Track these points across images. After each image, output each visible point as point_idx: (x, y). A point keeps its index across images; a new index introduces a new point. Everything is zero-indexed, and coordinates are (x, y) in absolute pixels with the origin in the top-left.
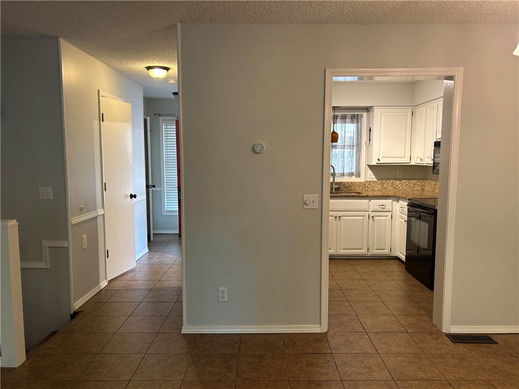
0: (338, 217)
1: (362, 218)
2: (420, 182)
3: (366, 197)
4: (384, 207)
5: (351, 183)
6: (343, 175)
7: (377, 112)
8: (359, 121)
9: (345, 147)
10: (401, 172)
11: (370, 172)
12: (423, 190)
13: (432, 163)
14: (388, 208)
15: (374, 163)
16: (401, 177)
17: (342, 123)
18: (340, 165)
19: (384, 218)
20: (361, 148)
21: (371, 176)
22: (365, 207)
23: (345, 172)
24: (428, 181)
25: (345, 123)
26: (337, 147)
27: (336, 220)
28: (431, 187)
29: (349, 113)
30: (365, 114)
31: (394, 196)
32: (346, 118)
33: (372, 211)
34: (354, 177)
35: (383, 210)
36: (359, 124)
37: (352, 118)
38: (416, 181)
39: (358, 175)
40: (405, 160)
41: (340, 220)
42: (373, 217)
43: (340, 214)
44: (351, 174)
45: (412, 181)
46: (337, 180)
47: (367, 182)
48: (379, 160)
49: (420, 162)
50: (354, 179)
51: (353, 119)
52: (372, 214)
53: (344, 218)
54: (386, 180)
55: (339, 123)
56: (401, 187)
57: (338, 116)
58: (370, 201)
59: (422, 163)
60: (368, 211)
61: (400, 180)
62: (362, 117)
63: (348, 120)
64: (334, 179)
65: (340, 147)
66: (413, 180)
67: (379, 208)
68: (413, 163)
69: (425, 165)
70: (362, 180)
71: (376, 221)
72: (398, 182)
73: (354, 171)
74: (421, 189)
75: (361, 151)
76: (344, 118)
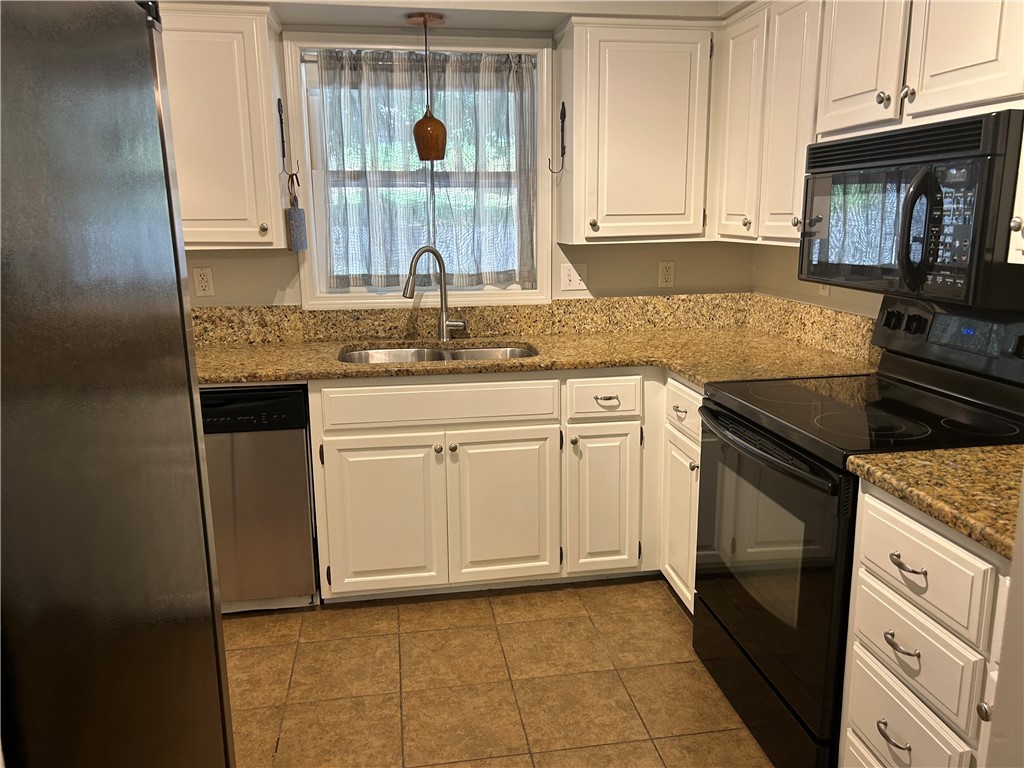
0: (446, 452)
1: (535, 446)
2: (733, 298)
3: (550, 370)
4: (614, 402)
5: (506, 308)
6: (477, 280)
7: (584, 37)
8: (527, 83)
9: (482, 181)
10: (672, 264)
11: (567, 268)
12: (741, 324)
13: (798, 235)
14: (629, 405)
15: (579, 240)
16: (670, 285)
17: (461, 87)
18: (465, 246)
19: (615, 442)
20: (535, 182)
21: (572, 284)
22: (546, 407)
23: (486, 268)
24: (758, 296)
25: (476, 88)
26: (452, 180)
27: (439, 460)
28: (769, 318)
29: (487, 50)
30: (545, 55)
31: (649, 363)
32: (477, 70)
33: (573, 421)
34: (516, 287)
35: (610, 410)
36: (527, 94)
37: (498, 70)
38: (719, 297)
39: (529, 280)
40: (687, 225)
41: (455, 459)
42: (574, 442)
43: (454, 436)
44: (504, 279)
45: (707, 297)
46: (457, 299)
47: (558, 303)
48: (594, 225)
49: (743, 231)
50: (515, 296)
51: (505, 74)
52: (572, 431)
53: (472, 450)
54: (622, 294)
55: (454, 87)
56: (670, 319)
57: (446, 59)
58: (563, 382)
59: (751, 233)
60: (558, 421)
61: (667, 293)
62: (535, 66)
63: (486, 76)
64: (444, 297)
65: (461, 179)
66: (711, 292)
67: (595, 409)
68: (713, 235)
69: (760, 241)
70: (540, 297)
71: (586, 455)
72: (660, 302)
73: (514, 265)
74: (737, 322)
75: (535, 195)
76: (470, 67)
